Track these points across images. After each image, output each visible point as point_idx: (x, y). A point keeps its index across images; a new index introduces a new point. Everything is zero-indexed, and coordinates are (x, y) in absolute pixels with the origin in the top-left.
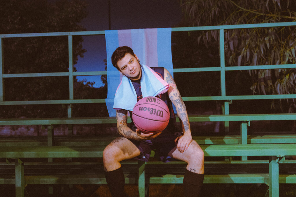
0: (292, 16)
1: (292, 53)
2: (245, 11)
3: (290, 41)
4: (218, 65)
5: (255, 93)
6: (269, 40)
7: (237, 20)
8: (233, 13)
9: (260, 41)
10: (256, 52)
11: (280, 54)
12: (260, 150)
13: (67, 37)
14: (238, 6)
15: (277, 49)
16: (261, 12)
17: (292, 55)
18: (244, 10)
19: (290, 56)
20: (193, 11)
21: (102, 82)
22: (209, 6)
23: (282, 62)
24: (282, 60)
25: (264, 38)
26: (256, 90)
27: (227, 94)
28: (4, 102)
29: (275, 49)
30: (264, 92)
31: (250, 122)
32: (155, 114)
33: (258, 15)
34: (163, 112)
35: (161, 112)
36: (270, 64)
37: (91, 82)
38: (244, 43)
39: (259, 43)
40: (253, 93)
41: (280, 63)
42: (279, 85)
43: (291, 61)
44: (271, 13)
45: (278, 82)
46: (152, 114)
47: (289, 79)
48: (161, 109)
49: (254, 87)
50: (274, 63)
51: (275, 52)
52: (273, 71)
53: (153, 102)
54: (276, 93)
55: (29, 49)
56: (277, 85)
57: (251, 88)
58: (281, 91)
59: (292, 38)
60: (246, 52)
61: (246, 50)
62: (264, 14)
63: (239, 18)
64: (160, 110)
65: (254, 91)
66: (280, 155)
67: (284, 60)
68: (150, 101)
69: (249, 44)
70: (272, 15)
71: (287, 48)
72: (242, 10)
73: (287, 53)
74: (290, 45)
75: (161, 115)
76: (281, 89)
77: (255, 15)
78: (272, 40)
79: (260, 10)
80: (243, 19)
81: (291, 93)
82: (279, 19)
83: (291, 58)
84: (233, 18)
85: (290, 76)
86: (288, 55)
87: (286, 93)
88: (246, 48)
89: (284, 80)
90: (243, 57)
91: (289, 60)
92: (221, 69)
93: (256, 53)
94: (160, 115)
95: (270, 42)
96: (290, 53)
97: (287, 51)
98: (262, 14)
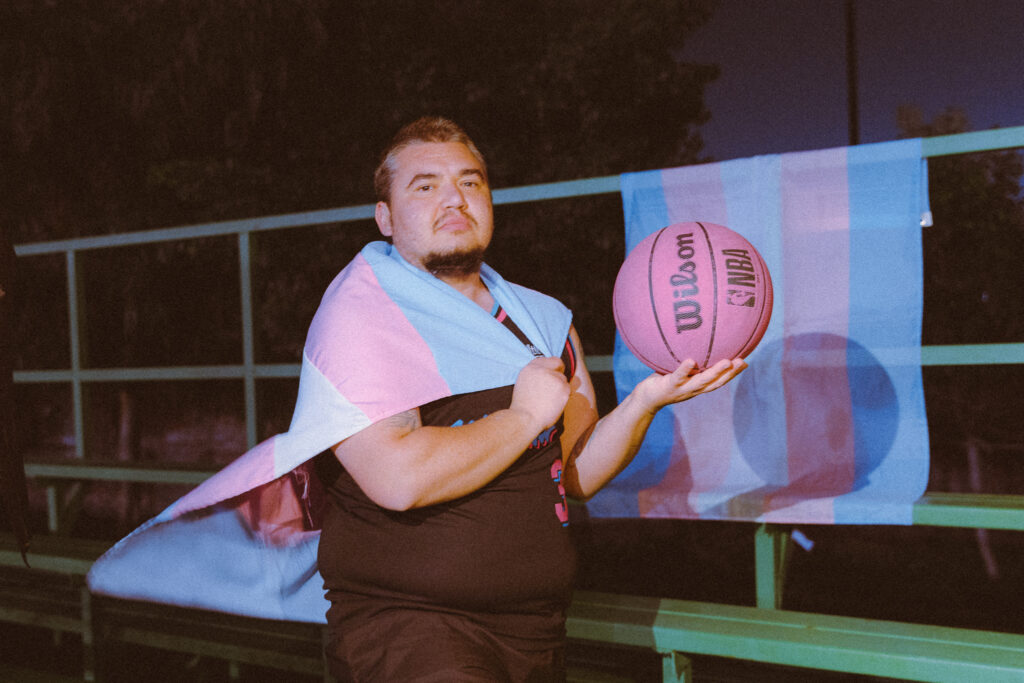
32: (676, 294)
34: (702, 326)
35: (693, 321)
46: (674, 283)
48: (706, 315)
53: (729, 273)
64: (698, 309)
68: (728, 261)
75: (683, 322)
94: (678, 317)
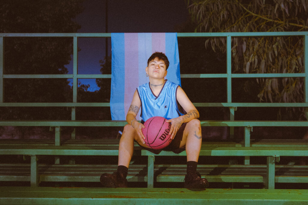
0: (299, 24)
1: (298, 62)
2: (255, 16)
3: (297, 50)
4: (225, 72)
5: (261, 101)
6: (277, 47)
7: (245, 25)
8: (242, 17)
9: (268, 48)
10: (264, 58)
11: (287, 62)
12: (259, 151)
13: (72, 38)
14: (247, 10)
15: (284, 57)
16: (270, 18)
17: (299, 64)
18: (253, 14)
19: (297, 65)
20: (201, 13)
21: (97, 85)
22: (218, 8)
23: (289, 71)
24: (288, 68)
25: (273, 45)
26: (263, 98)
27: (233, 101)
28: (4, 103)
29: (282, 57)
30: (271, 100)
31: (252, 128)
33: (267, 20)
36: (278, 73)
37: (86, 85)
38: (252, 49)
39: (267, 50)
40: (260, 100)
41: (287, 72)
42: (286, 93)
43: (298, 70)
44: (280, 20)
45: (285, 91)
47: (295, 88)
48: (165, 140)
49: (261, 95)
50: (281, 72)
51: (282, 59)
52: (280, 79)
54: (283, 101)
55: (16, 46)
56: (284, 93)
57: (259, 96)
58: (287, 100)
59: (299, 46)
60: (254, 58)
61: (254, 57)
62: (273, 21)
63: (247, 22)
65: (261, 99)
66: (276, 156)
67: (291, 68)
69: (257, 51)
70: (281, 22)
71: (294, 56)
72: (251, 14)
73: (294, 61)
74: (297, 53)
76: (287, 97)
77: (263, 20)
78: (280, 47)
79: (269, 16)
80: (252, 24)
81: (297, 102)
82: (287, 27)
83: (297, 67)
84: (241, 23)
85: (296, 85)
86: (295, 63)
87: (292, 102)
88: (255, 55)
89: (291, 89)
90: (251, 64)
91: (296, 68)
92: (228, 76)
93: (264, 60)
95: (278, 50)
96: (297, 61)
97: (294, 60)
98: (271, 20)
